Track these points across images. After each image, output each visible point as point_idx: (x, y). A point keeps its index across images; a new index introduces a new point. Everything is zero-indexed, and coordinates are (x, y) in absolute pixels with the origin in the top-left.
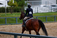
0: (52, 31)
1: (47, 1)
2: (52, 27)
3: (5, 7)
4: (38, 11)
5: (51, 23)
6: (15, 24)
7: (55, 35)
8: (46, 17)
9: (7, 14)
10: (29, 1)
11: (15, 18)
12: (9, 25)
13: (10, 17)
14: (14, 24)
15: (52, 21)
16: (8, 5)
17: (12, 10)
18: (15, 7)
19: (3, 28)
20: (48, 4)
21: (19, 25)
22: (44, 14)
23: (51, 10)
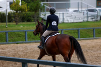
0: (89, 54)
1: (80, 2)
2: (89, 48)
3: (5, 12)
4: (63, 19)
5: (87, 41)
6: (23, 43)
7: (95, 62)
8: (78, 30)
9: (9, 26)
10: (47, 1)
11: (23, 31)
12: (12, 45)
13: (14, 30)
14: (21, 43)
15: (89, 37)
16: (11, 9)
17: (18, 18)
18: (24, 12)
19: (3, 49)
20: (82, 8)
21: (31, 44)
22: (75, 24)
23: (88, 17)
